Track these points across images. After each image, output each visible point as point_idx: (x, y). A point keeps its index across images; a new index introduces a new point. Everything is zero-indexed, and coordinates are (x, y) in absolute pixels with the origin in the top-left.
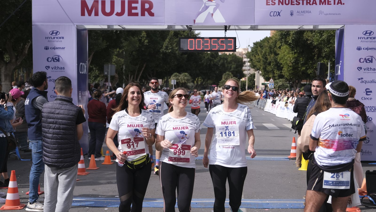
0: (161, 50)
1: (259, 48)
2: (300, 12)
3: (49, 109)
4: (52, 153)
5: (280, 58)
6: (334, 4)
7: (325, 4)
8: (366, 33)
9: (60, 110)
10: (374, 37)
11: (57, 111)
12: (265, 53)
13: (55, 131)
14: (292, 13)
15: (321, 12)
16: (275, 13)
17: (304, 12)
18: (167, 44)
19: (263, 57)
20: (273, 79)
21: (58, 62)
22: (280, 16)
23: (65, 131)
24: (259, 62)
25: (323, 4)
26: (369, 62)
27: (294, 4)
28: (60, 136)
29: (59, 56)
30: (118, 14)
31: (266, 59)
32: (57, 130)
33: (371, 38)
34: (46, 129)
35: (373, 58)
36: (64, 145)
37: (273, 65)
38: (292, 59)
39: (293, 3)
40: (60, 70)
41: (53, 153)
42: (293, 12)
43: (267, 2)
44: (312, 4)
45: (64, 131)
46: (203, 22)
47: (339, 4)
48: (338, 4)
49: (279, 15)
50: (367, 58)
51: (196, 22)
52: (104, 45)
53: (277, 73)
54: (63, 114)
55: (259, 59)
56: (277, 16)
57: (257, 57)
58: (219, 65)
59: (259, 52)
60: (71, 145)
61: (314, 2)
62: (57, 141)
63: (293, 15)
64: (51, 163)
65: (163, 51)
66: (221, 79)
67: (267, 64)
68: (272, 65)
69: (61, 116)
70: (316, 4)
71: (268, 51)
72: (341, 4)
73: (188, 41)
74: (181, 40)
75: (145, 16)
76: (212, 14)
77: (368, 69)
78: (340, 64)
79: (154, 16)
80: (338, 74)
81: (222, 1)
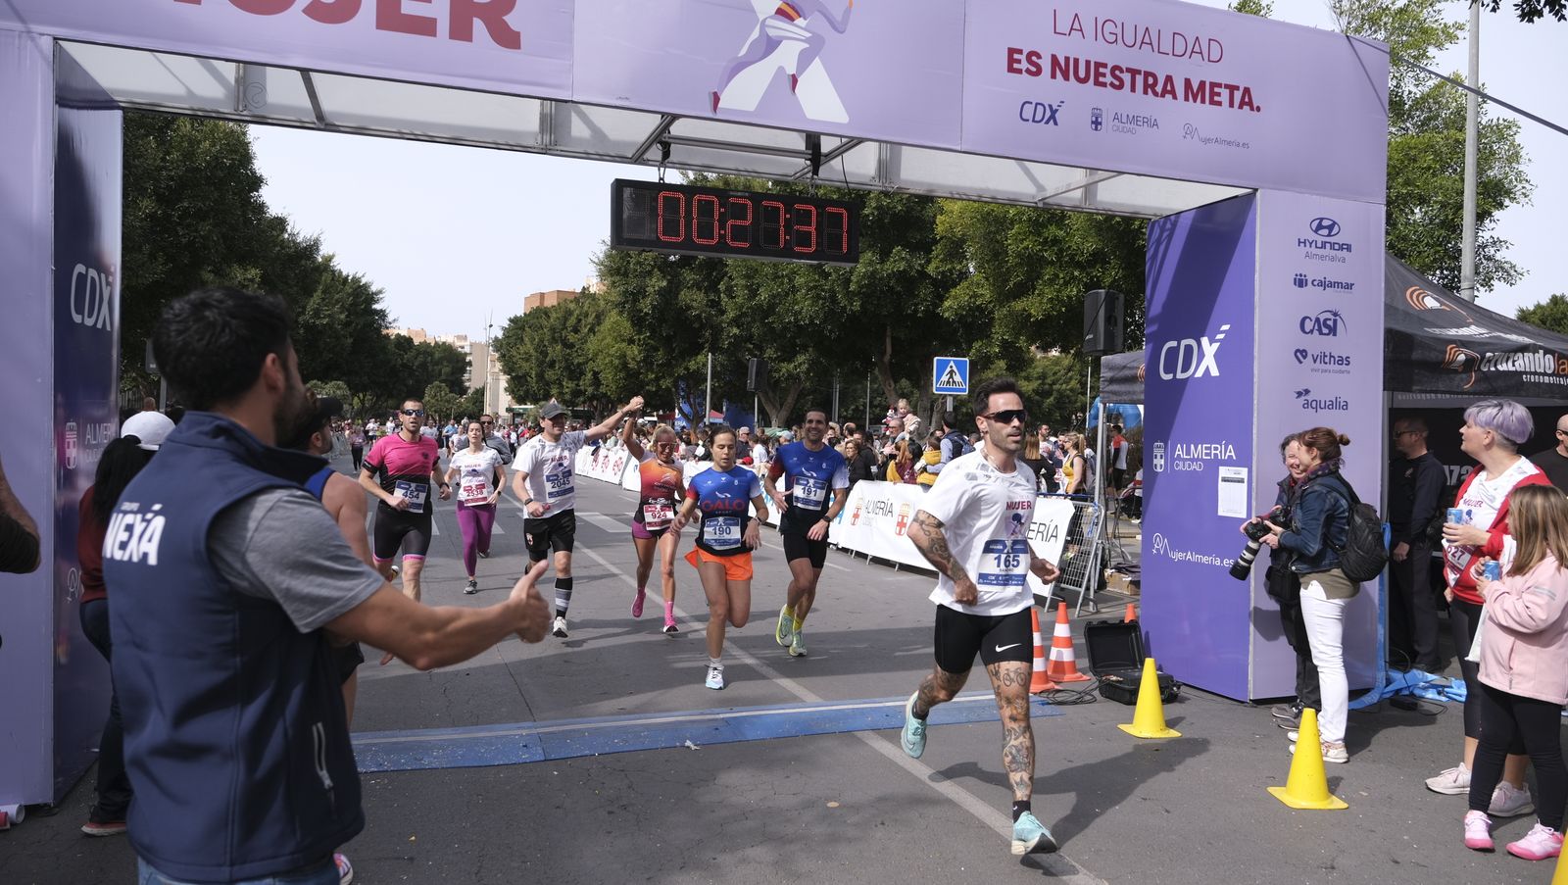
2: (1124, 120)
6: (1231, 105)
7: (1203, 101)
8: (1320, 227)
10: (1343, 244)
12: (542, 341)
14: (1097, 118)
15: (1189, 131)
16: (1040, 108)
17: (1135, 120)
19: (535, 350)
22: (1056, 123)
25: (1195, 101)
26: (1325, 331)
27: (1104, 85)
33: (1332, 247)
35: (1338, 318)
39: (1101, 79)
42: (1101, 116)
43: (1011, 61)
44: (1163, 96)
46: (752, 110)
47: (1245, 107)
48: (1241, 107)
49: (1052, 121)
50: (1322, 318)
51: (719, 106)
53: (570, 385)
56: (1047, 122)
57: (521, 349)
58: (415, 368)
59: (526, 339)
61: (1169, 88)
63: (1099, 127)
70: (1175, 97)
71: (547, 336)
72: (1252, 109)
73: (656, 200)
74: (627, 192)
75: (471, 41)
76: (793, 76)
77: (1323, 358)
78: (1220, 336)
79: (519, 48)
80: (1196, 376)
81: (838, 28)
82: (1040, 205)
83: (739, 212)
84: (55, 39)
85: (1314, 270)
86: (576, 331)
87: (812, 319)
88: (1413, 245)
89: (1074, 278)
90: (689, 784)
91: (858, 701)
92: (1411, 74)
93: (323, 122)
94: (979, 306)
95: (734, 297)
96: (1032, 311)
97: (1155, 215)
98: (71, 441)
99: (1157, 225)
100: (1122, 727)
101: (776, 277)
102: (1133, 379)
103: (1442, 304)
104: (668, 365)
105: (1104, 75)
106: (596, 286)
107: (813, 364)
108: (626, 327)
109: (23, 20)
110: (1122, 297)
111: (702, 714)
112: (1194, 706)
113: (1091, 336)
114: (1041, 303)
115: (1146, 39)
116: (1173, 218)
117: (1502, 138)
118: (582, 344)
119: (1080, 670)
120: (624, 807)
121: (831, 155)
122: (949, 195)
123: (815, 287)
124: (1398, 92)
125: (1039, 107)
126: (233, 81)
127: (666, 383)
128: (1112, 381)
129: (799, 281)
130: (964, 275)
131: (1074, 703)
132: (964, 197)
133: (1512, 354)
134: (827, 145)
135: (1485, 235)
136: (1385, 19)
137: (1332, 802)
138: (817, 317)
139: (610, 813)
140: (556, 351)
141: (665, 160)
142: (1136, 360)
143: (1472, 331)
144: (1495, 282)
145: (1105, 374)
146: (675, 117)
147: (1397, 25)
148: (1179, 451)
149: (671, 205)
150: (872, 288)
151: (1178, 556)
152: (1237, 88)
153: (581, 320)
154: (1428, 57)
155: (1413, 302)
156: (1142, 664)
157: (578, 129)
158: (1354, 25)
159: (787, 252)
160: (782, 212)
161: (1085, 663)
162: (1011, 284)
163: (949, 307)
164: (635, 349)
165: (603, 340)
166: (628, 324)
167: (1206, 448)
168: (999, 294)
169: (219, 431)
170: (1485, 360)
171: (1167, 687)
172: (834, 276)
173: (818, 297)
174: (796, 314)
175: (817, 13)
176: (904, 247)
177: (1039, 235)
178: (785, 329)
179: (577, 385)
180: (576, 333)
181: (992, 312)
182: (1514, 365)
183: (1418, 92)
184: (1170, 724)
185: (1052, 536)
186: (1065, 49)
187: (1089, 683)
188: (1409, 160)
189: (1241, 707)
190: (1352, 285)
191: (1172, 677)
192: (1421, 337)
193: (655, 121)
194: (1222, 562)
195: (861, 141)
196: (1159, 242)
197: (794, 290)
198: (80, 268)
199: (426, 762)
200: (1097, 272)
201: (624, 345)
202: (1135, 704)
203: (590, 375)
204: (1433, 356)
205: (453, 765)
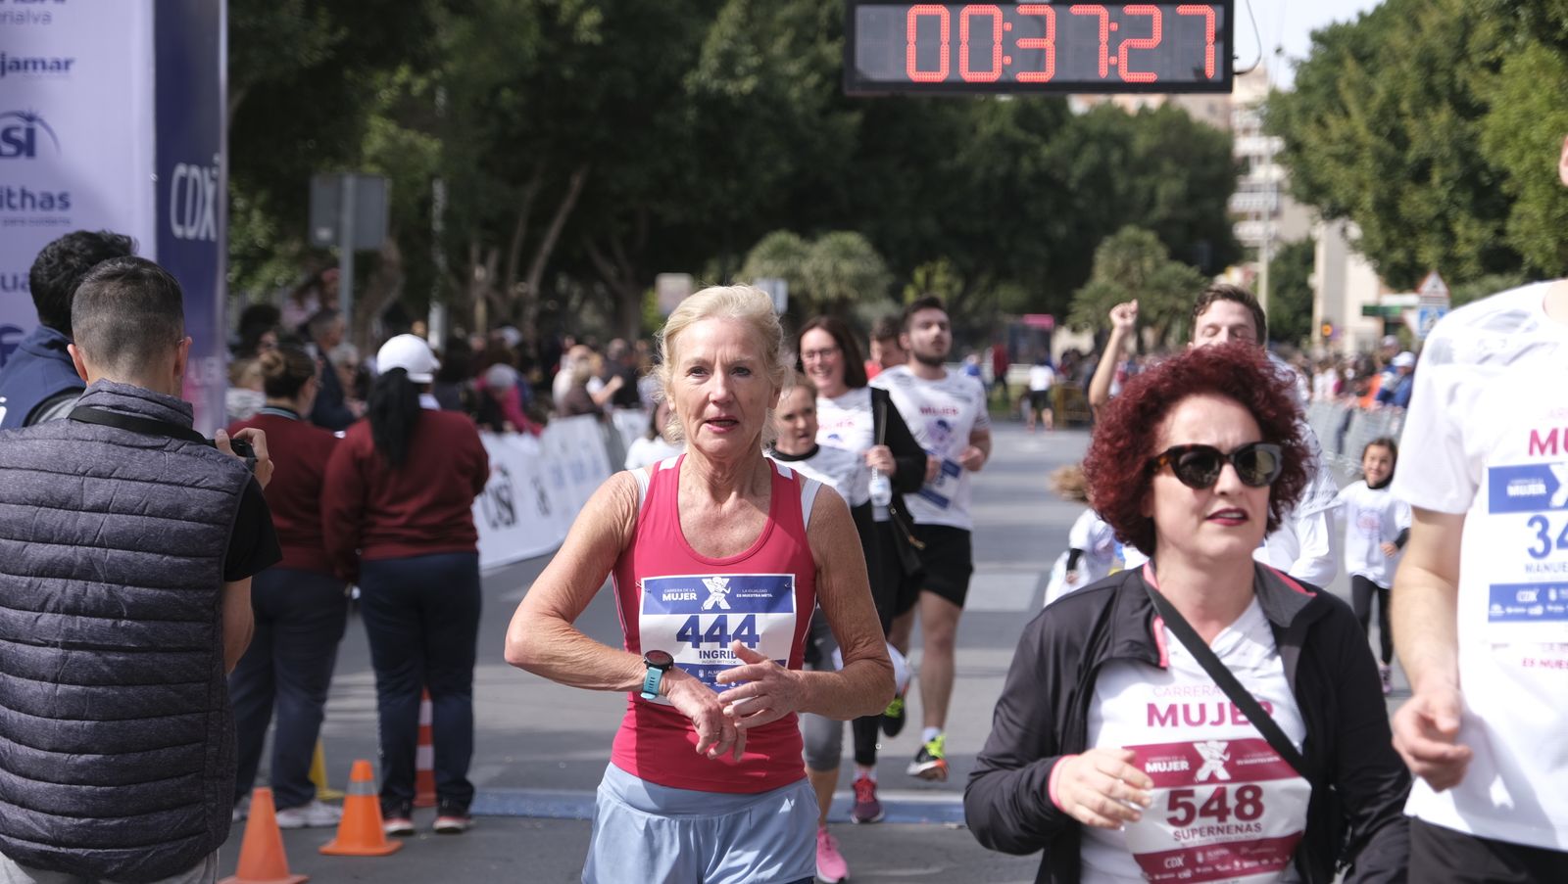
0: (691, 81)
1: (1350, 63)
3: (41, 479)
4: (56, 777)
5: (1499, 134)
9: (112, 481)
11: (100, 491)
12: (1394, 99)
13: (82, 623)
18: (734, 40)
19: (1374, 128)
20: (1441, 275)
21: (23, 159)
23: (153, 624)
24: (1349, 160)
28: (112, 657)
29: (30, 118)
31: (1399, 139)
32: (95, 621)
34: (12, 613)
36: (141, 722)
37: (1443, 182)
40: (39, 213)
41: (62, 777)
45: (142, 625)
52: (316, 42)
53: (1475, 233)
54: (141, 513)
55: (1348, 139)
57: (1337, 127)
58: (1072, 185)
59: (1349, 97)
60: (188, 717)
62: (93, 695)
64: (44, 847)
65: (702, 93)
66: (1084, 274)
67: (1401, 174)
68: (1436, 177)
69: (125, 521)
71: (1413, 84)
73: (904, 20)
74: (862, 13)
160: (1104, 22)
198: (181, 170)
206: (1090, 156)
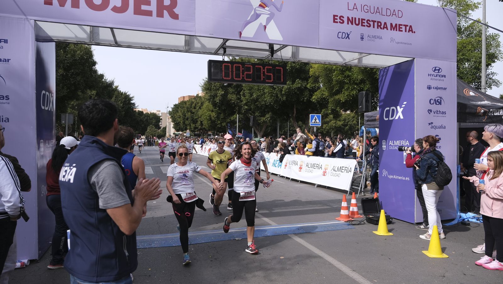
2: (371, 37)
5: (201, 115)
6: (406, 31)
7: (397, 30)
8: (435, 70)
10: (443, 75)
12: (184, 111)
14: (362, 37)
15: (392, 40)
17: (374, 37)
19: (182, 114)
20: (189, 130)
24: (180, 118)
25: (394, 30)
26: (438, 103)
27: (364, 26)
30: (115, 9)
31: (186, 116)
33: (439, 76)
35: (442, 99)
38: (214, 115)
39: (363, 24)
42: (364, 36)
43: (334, 19)
44: (383, 29)
46: (252, 37)
48: (409, 32)
49: (348, 38)
51: (242, 36)
53: (193, 126)
55: (179, 116)
56: (346, 38)
58: (144, 121)
59: (179, 111)
61: (385, 26)
63: (363, 39)
66: (147, 130)
68: (189, 120)
70: (387, 29)
71: (186, 110)
72: (412, 32)
73: (222, 66)
74: (212, 64)
75: (163, 17)
76: (265, 26)
77: (437, 112)
78: (403, 106)
79: (178, 19)
80: (396, 119)
81: (279, 10)
82: (344, 65)
83: (248, 69)
84: (35, 20)
85: (434, 84)
86: (195, 108)
87: (270, 103)
88: (465, 75)
89: (355, 88)
90: (236, 251)
91: (289, 225)
92: (464, 19)
93: (117, 44)
94: (324, 98)
95: (245, 96)
96: (341, 99)
97: (382, 67)
98: (42, 146)
99: (382, 71)
100: (374, 232)
101: (258, 90)
102: (375, 120)
103: (475, 94)
104: (224, 118)
105: (364, 23)
106: (201, 93)
107: (271, 118)
108: (211, 107)
109: (25, 15)
110: (370, 94)
111: (239, 229)
112: (397, 225)
113: (361, 107)
114: (344, 96)
115: (378, 11)
116: (387, 68)
117: (494, 39)
118: (197, 112)
119: (359, 214)
120: (216, 259)
121: (277, 51)
122: (315, 63)
123: (271, 93)
124: (459, 25)
125: (343, 33)
126: (89, 32)
127: (224, 124)
128: (368, 121)
129: (266, 91)
130: (319, 88)
131: (358, 224)
132: (320, 63)
133: (499, 110)
134: (276, 47)
135: (489, 71)
136: (455, 2)
137: (443, 255)
138: (272, 103)
139: (211, 261)
140: (189, 115)
141: (224, 53)
142: (376, 114)
143: (486, 102)
144: (492, 86)
145: (366, 118)
146: (228, 40)
147: (458, 4)
148: (391, 143)
149: (227, 68)
150: (290, 93)
151: (391, 177)
152: (408, 26)
153: (196, 105)
154: (469, 14)
155: (466, 94)
156: (380, 212)
157: (197, 45)
158: (444, 4)
159: (264, 82)
160: (262, 69)
161: (361, 212)
162: (334, 90)
163: (314, 98)
164: (214, 114)
165: (203, 111)
166: (211, 106)
167: (399, 142)
168: (330, 94)
169: (94, 142)
170: (490, 112)
171: (388, 219)
172: (277, 89)
173: (272, 96)
174: (265, 101)
175: (272, 6)
176: (300, 79)
177: (343, 75)
178: (262, 106)
179: (196, 125)
180: (195, 109)
181: (328, 100)
182: (499, 113)
183: (466, 25)
184: (390, 231)
185: (349, 171)
186: (351, 15)
187: (363, 218)
188: (464, 47)
189: (412, 225)
190: (446, 88)
191: (390, 216)
192: (469, 104)
193: (221, 41)
194: (405, 179)
195: (287, 46)
196: (383, 76)
197: (264, 93)
198: (44, 92)
199: (153, 245)
200: (362, 86)
201: (210, 112)
202: (378, 225)
203: (199, 122)
204: (473, 111)
205: (161, 246)
206: (146, 118)
